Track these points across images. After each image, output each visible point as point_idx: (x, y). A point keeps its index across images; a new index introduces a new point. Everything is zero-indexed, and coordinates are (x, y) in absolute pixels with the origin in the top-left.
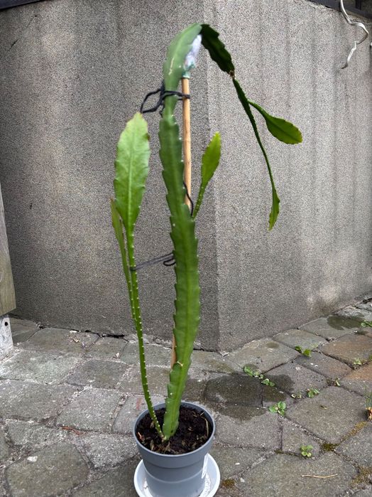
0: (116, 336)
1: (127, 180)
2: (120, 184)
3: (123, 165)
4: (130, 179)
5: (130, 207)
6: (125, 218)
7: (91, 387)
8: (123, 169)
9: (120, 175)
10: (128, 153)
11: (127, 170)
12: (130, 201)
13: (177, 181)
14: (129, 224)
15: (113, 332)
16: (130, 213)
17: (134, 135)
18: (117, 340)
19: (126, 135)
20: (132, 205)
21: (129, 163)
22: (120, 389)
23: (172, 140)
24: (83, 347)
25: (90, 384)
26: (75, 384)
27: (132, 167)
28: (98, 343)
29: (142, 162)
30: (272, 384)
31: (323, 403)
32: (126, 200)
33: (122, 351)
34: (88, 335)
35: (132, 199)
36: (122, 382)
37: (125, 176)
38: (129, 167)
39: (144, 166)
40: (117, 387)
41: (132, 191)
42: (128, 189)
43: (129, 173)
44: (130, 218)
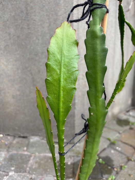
0: (24, 137)
1: (59, 80)
2: (52, 83)
3: (54, 67)
4: (62, 80)
5: (61, 105)
6: (56, 113)
7: (13, 173)
8: (54, 70)
9: (51, 75)
10: (59, 57)
11: (58, 71)
12: (62, 99)
13: (99, 81)
14: (61, 119)
15: (22, 135)
16: (61, 110)
17: (63, 41)
18: (24, 140)
19: (56, 40)
20: (64, 103)
21: (60, 65)
22: (29, 173)
23: (99, 47)
24: (6, 145)
25: (12, 170)
26: (4, 171)
27: (63, 69)
28: (15, 142)
29: (73, 66)
30: (104, 163)
31: (130, 172)
32: (58, 98)
33: (28, 146)
34: (9, 137)
35: (63, 97)
36: (30, 168)
37: (56, 77)
38: (60, 69)
39: (75, 69)
40: (27, 171)
41: (64, 91)
42: (59, 88)
43: (60, 75)
44: (61, 114)
